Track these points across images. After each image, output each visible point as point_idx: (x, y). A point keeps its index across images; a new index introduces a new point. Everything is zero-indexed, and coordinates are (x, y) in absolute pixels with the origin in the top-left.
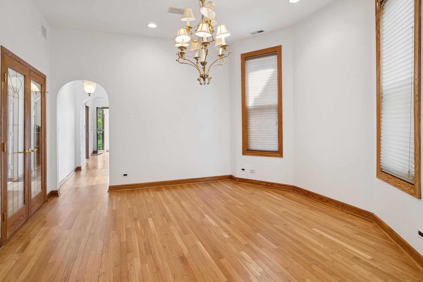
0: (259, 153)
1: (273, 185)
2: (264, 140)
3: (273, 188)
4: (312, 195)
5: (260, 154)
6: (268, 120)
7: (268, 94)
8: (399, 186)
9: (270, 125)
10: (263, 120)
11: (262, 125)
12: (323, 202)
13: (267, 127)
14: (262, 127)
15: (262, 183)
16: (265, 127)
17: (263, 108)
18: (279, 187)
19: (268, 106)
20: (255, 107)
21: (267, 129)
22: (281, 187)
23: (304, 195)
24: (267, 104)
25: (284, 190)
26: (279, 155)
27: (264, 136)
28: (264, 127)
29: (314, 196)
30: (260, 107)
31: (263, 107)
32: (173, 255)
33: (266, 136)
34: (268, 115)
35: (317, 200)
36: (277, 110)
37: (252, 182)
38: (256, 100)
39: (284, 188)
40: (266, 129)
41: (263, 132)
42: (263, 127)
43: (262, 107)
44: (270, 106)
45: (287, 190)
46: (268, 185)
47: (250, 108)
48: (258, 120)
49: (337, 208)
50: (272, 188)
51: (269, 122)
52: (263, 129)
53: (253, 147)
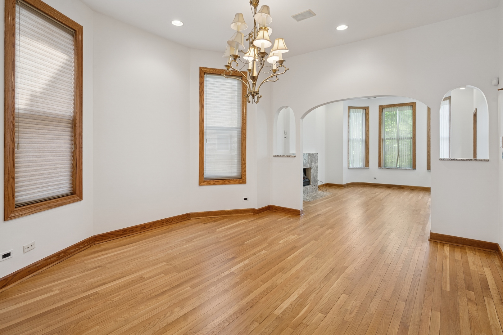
0: (42, 205)
1: (67, 251)
2: (48, 178)
3: (70, 256)
4: (130, 231)
5: (47, 206)
6: (55, 141)
7: (58, 94)
8: (229, 183)
9: (59, 149)
10: (46, 140)
11: (44, 149)
12: (147, 230)
13: (53, 154)
14: (44, 154)
15: (49, 260)
16: (50, 154)
17: (47, 117)
18: (76, 249)
19: (56, 116)
20: (31, 113)
21: (53, 158)
22: (78, 247)
23: (117, 238)
24: (54, 112)
25: (84, 249)
26: (78, 198)
27: (48, 171)
28: (48, 154)
29: (133, 230)
30: (43, 115)
31: (48, 115)
32: (319, 261)
33: (50, 171)
34: (56, 132)
35: (139, 232)
36: (70, 125)
37: (29, 271)
38: (34, 97)
39: (83, 246)
40: (51, 158)
41: (45, 163)
42: (46, 154)
43: (46, 115)
44: (59, 117)
45: (87, 247)
46: (60, 256)
47: (21, 111)
48: (37, 140)
49: (163, 225)
50: (68, 256)
51: (57, 145)
52: (47, 158)
53: (24, 197)
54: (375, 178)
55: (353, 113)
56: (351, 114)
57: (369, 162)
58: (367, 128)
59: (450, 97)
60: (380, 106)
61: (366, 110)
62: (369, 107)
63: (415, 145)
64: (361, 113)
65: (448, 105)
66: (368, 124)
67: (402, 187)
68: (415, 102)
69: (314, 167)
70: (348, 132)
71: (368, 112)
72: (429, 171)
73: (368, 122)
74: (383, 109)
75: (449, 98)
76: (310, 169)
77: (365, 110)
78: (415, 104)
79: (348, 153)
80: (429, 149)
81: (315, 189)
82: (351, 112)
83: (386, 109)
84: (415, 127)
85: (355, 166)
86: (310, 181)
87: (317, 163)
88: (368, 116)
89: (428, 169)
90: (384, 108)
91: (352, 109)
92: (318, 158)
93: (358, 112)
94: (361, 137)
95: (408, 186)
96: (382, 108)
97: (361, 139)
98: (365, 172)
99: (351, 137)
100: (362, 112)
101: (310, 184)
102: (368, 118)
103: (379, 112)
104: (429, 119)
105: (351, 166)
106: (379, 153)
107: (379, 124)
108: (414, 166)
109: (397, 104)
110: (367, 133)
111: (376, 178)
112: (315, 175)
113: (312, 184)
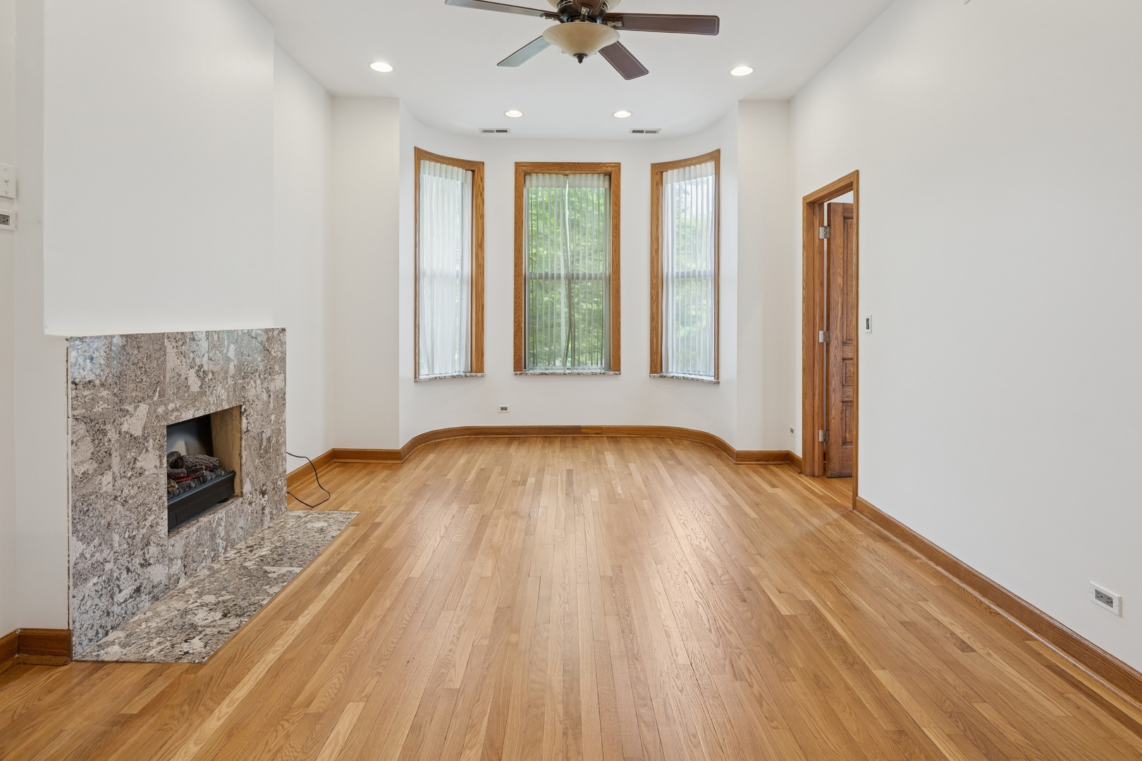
54: (502, 409)
55: (433, 178)
56: (426, 178)
57: (483, 355)
58: (477, 237)
59: (718, 151)
60: (518, 165)
61: (473, 171)
62: (483, 163)
63: (619, 297)
64: (459, 182)
65: (711, 179)
66: (480, 221)
67: (583, 431)
68: (620, 164)
69: (265, 396)
70: (416, 245)
71: (482, 179)
72: (654, 377)
73: (482, 216)
74: (528, 177)
75: (715, 156)
76: (236, 412)
77: (470, 173)
78: (619, 170)
79: (416, 326)
80: (655, 311)
81: (267, 511)
82: (427, 171)
83: (534, 176)
84: (619, 241)
85: (438, 372)
86: (233, 479)
87: (279, 378)
88: (482, 194)
89: (651, 372)
90: (530, 174)
91: (427, 162)
92: (284, 353)
93: (449, 175)
94: (458, 268)
95: (600, 428)
96: (525, 171)
97: (458, 272)
98: (473, 389)
99: (425, 265)
100: (460, 178)
101: (237, 491)
102: (480, 201)
103: (516, 183)
104: (655, 218)
105: (424, 373)
106: (515, 322)
107: (516, 223)
108: (614, 365)
109: (569, 163)
110: (477, 255)
111: (506, 409)
112: (269, 440)
113: (247, 488)
